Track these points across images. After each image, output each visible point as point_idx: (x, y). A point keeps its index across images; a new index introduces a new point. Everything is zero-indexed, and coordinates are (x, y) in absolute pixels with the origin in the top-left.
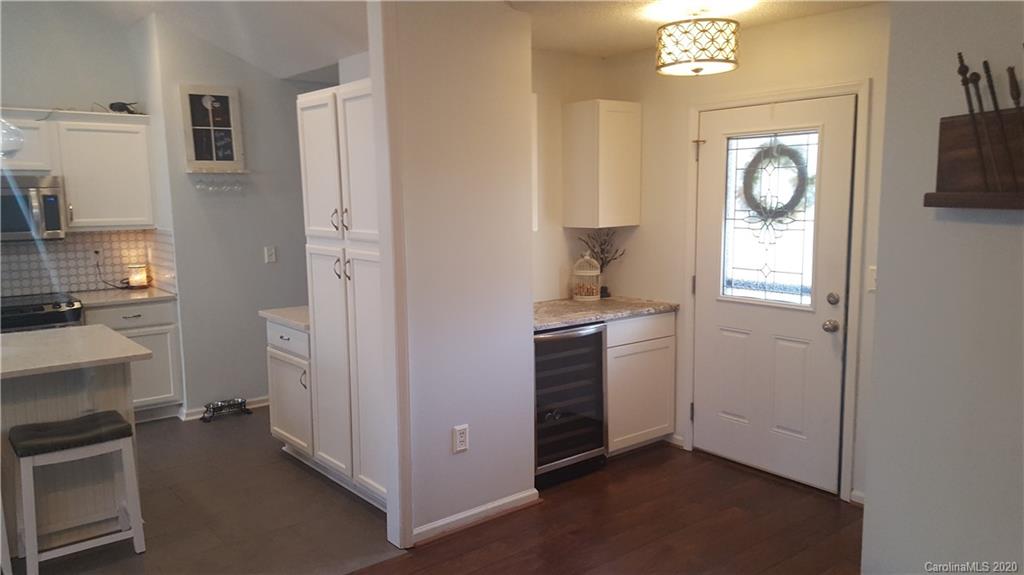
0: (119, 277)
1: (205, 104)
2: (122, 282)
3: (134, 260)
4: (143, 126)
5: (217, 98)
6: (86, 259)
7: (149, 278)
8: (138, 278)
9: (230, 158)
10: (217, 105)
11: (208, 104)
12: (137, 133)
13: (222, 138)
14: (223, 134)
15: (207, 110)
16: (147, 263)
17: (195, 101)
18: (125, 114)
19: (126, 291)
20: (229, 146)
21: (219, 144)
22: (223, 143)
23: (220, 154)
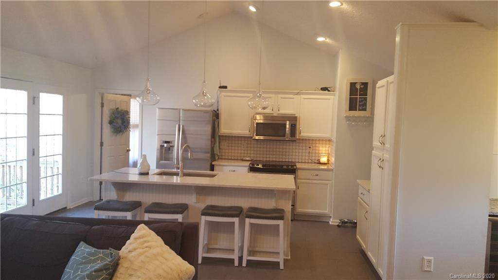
0: (317, 158)
1: (357, 87)
2: (318, 160)
3: (324, 152)
4: (333, 97)
5: (363, 84)
6: (306, 149)
7: (328, 160)
8: (324, 160)
9: (365, 110)
10: (362, 86)
11: (358, 87)
12: (329, 99)
13: (362, 101)
14: (363, 99)
15: (358, 89)
16: (329, 154)
17: (353, 85)
18: (327, 92)
19: (319, 164)
20: (365, 104)
21: (360, 104)
22: (362, 103)
23: (361, 108)
